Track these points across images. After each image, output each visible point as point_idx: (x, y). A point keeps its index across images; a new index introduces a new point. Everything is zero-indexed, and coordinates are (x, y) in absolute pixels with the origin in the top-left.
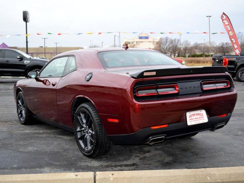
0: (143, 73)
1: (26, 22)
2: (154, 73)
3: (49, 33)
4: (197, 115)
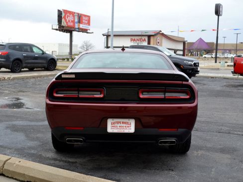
0: (61, 75)
1: (218, 16)
2: (73, 76)
3: (203, 30)
4: (123, 123)
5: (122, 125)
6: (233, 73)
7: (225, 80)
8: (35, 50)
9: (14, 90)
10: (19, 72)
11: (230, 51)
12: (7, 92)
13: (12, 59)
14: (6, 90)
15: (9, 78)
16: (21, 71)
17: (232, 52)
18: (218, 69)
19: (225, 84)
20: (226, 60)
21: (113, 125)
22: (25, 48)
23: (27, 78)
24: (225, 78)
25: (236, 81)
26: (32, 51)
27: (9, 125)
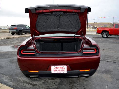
4: (60, 68)
5: (60, 69)
6: (96, 33)
7: (93, 36)
8: (26, 27)
9: (18, 42)
10: (21, 35)
11: (91, 25)
12: (15, 43)
13: (18, 30)
14: (15, 42)
15: (17, 37)
16: (22, 34)
17: (92, 25)
18: (89, 31)
19: (93, 37)
20: (90, 28)
21: (55, 69)
22: (23, 26)
23: (24, 37)
24: (93, 35)
25: (97, 36)
26: (25, 27)
27: (11, 59)
